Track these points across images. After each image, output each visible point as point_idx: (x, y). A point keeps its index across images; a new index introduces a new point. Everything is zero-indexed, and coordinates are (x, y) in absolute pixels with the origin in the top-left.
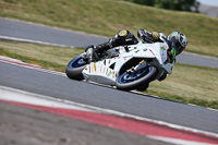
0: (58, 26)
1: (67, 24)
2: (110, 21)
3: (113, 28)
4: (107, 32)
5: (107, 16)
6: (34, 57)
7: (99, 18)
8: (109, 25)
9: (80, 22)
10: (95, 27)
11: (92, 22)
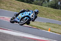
0: (41, 17)
1: (44, 16)
2: (56, 15)
3: (57, 17)
4: (55, 18)
5: (55, 14)
6: (34, 25)
7: (53, 15)
8: (56, 16)
9: (47, 16)
10: (52, 17)
11: (51, 15)
